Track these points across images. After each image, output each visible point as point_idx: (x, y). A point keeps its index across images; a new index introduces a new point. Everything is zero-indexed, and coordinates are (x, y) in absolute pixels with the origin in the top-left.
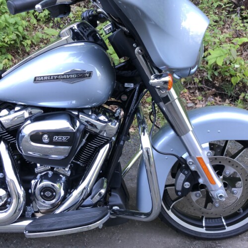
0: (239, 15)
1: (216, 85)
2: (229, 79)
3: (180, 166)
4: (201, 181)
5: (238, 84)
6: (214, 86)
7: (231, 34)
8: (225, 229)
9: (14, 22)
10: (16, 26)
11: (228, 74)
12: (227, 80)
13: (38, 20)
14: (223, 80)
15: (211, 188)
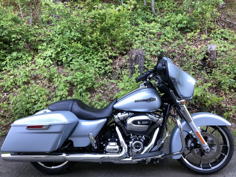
0: (205, 71)
1: (197, 107)
2: (204, 104)
3: (189, 137)
4: (198, 143)
5: (209, 106)
6: (196, 108)
7: (202, 81)
8: (211, 168)
9: (90, 77)
10: (91, 78)
11: (203, 101)
12: (203, 104)
13: (99, 75)
14: (201, 104)
15: (203, 145)
